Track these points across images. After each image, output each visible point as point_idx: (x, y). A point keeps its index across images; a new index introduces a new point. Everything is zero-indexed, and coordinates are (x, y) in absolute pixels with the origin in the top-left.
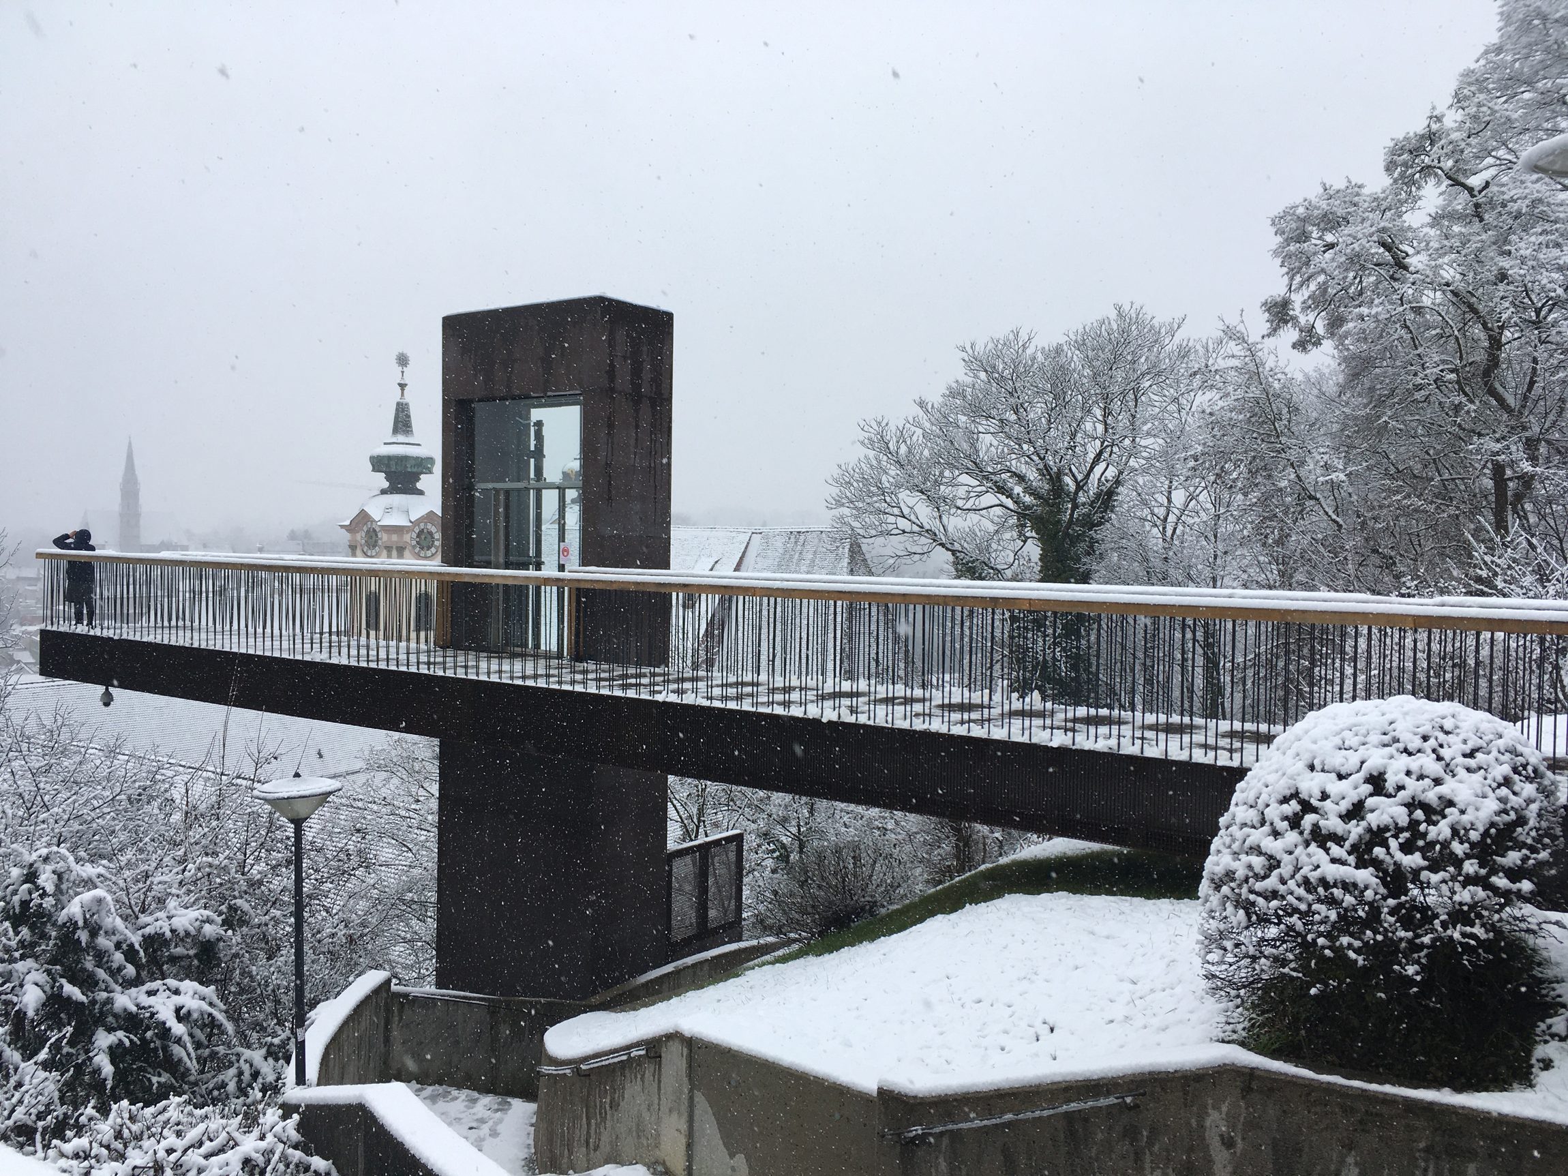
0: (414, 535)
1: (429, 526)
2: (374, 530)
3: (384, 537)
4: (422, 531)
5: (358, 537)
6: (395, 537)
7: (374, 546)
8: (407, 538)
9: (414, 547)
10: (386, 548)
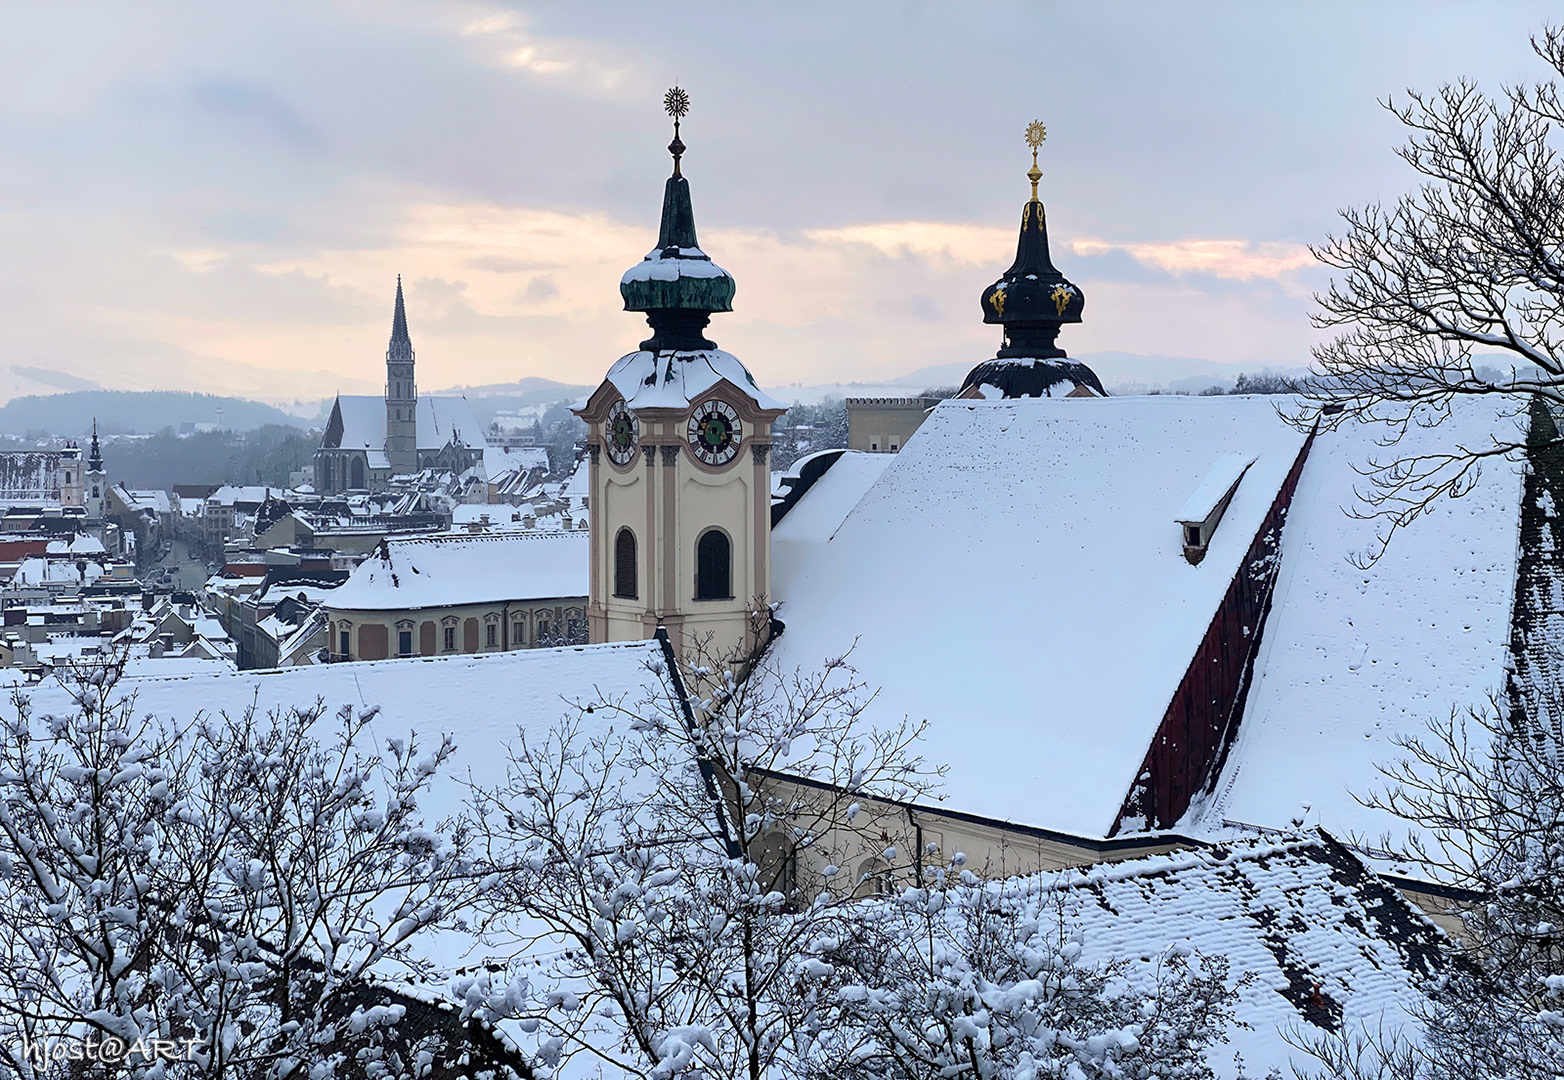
0: (694, 425)
1: (722, 408)
2: (627, 417)
3: (641, 428)
4: (708, 418)
5: (602, 427)
6: (659, 429)
7: (627, 447)
8: (682, 429)
9: (694, 446)
10: (645, 448)
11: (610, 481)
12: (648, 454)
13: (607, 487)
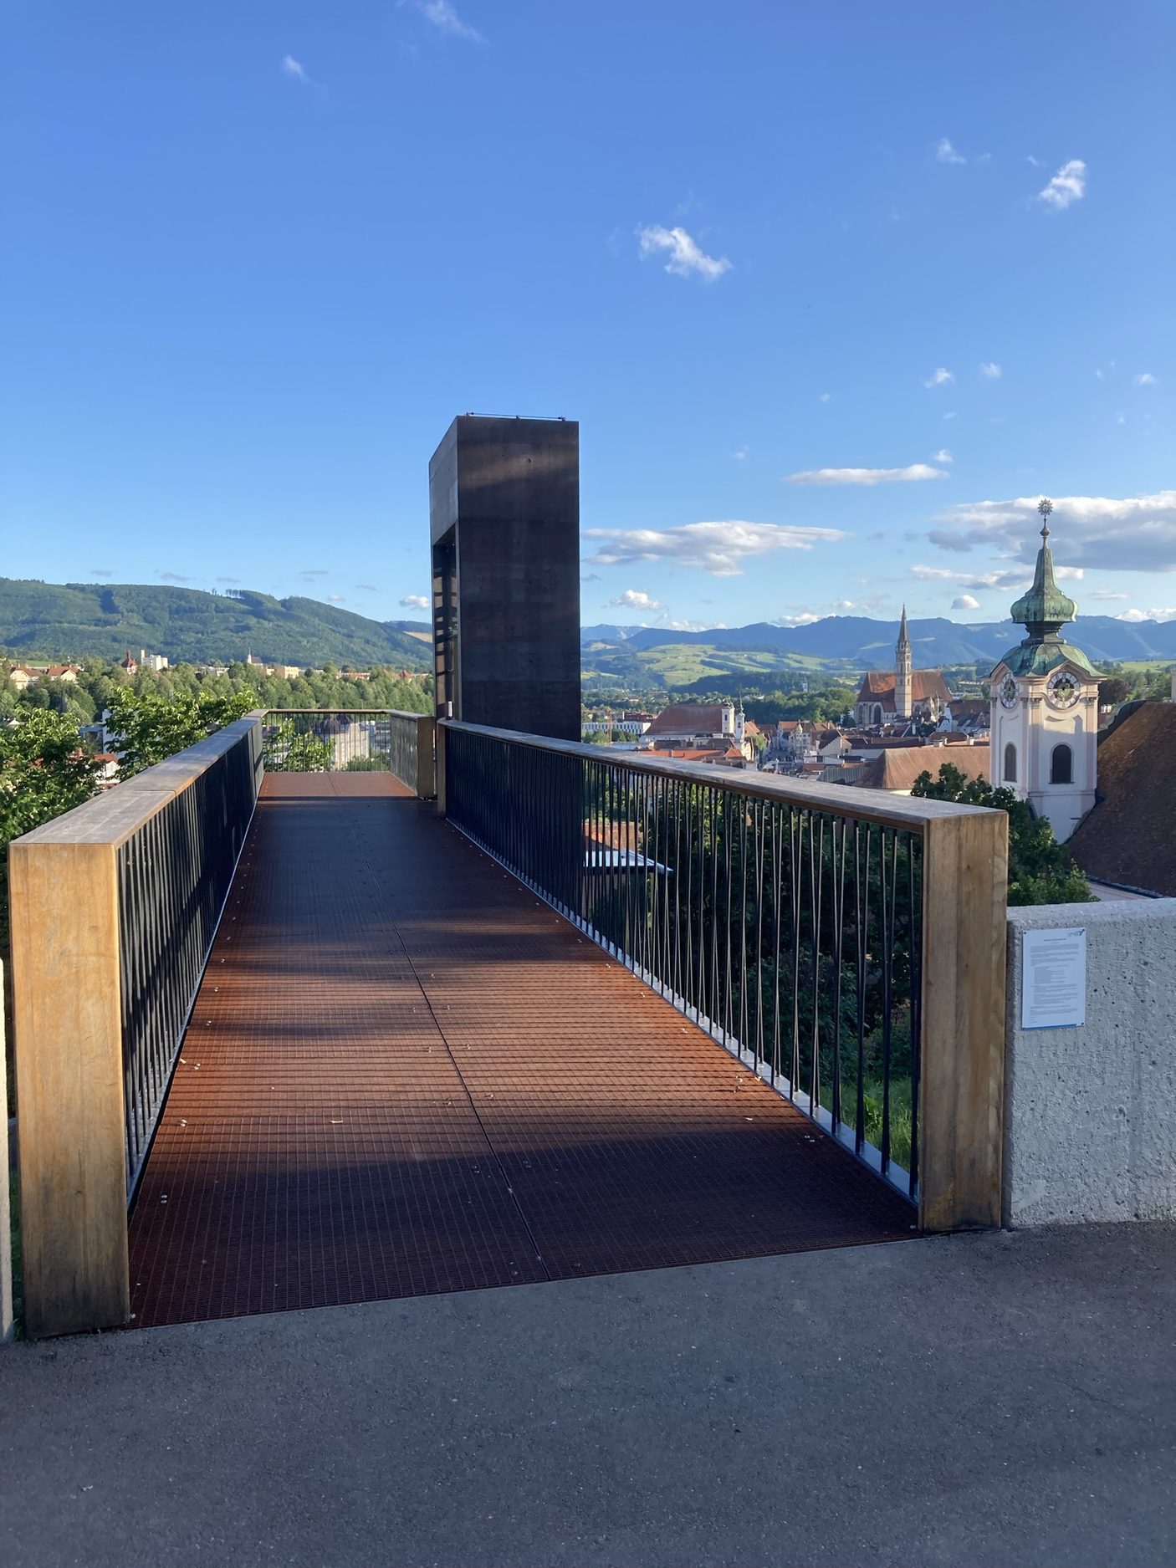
0: (1051, 686)
1: (1068, 676)
3: (1020, 689)
4: (1059, 682)
5: (999, 689)
6: (1031, 688)
7: (1012, 698)
8: (1043, 688)
9: (1050, 697)
10: (1022, 699)
11: (1002, 717)
12: (1024, 703)
13: (1001, 720)
